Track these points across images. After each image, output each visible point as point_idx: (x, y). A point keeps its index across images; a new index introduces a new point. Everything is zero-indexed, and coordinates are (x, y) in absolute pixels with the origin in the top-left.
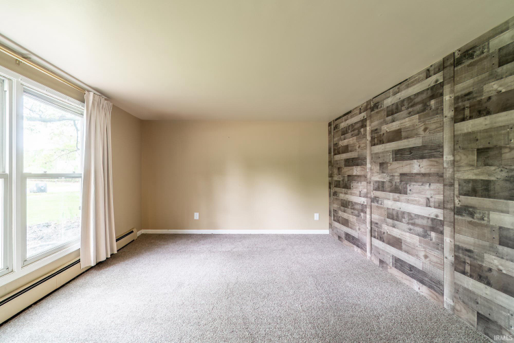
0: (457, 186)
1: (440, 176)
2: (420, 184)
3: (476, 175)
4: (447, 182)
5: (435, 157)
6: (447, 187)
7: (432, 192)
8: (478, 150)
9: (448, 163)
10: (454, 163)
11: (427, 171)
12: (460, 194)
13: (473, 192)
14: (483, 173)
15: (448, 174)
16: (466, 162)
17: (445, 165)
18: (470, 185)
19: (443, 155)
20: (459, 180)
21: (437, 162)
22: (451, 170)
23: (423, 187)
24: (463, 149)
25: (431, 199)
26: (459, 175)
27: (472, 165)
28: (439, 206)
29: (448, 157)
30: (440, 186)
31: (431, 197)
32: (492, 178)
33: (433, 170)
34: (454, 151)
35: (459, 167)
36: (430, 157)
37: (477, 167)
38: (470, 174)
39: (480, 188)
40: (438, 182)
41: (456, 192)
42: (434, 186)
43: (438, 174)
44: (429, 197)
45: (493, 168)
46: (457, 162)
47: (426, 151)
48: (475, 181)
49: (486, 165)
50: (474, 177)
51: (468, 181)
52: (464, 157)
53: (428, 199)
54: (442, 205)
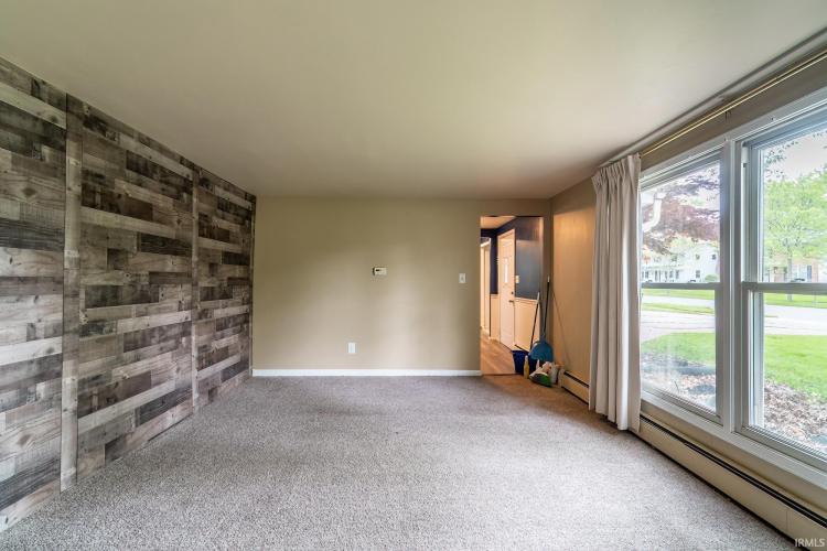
0: (82, 295)
1: (57, 283)
2: (14, 298)
3: (106, 280)
4: (69, 291)
5: (49, 249)
6: (69, 300)
7: (41, 311)
8: (109, 250)
9: (70, 263)
10: (79, 263)
11: (32, 273)
12: (87, 306)
13: (102, 302)
14: (112, 279)
15: (70, 279)
16: (95, 263)
17: (67, 265)
18: (100, 293)
19: (63, 248)
20: (86, 287)
21: (52, 257)
22: (75, 273)
23: (19, 304)
24: (92, 245)
25: (38, 325)
26: (87, 281)
27: (102, 268)
28: (55, 331)
29: (70, 253)
30: (57, 299)
31: (40, 321)
32: (121, 284)
33: (44, 271)
34: (80, 246)
35: (87, 268)
36: (38, 246)
37: (108, 271)
38: (98, 279)
39: (109, 295)
40: (55, 291)
41: (82, 305)
42: (43, 300)
43: (53, 278)
44: (33, 321)
45: (121, 273)
46: (84, 261)
47: (30, 235)
48: (104, 287)
49: (116, 268)
50: (104, 283)
51: (97, 288)
52: (93, 256)
53: (32, 326)
54: (59, 330)
